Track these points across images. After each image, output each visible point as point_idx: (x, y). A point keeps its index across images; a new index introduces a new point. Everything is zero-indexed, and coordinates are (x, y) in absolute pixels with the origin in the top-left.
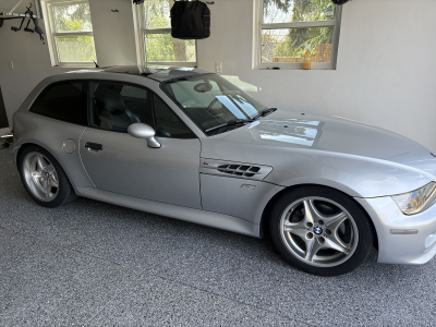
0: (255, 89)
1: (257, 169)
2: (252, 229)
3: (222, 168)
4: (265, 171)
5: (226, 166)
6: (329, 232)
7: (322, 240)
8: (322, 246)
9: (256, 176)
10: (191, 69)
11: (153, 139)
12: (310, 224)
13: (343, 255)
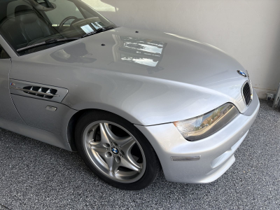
0: (112, 9)
1: (55, 91)
2: (65, 145)
3: (27, 89)
4: (61, 93)
6: (123, 153)
7: (119, 159)
8: (119, 164)
9: (55, 98)
13: (138, 173)
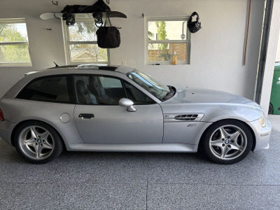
1: (196, 116)
2: (193, 148)
3: (177, 117)
4: (200, 116)
5: (179, 116)
6: (232, 141)
7: (230, 146)
8: (230, 149)
9: (196, 119)
10: (106, 65)
11: (132, 107)
12: (223, 139)
13: (240, 152)
